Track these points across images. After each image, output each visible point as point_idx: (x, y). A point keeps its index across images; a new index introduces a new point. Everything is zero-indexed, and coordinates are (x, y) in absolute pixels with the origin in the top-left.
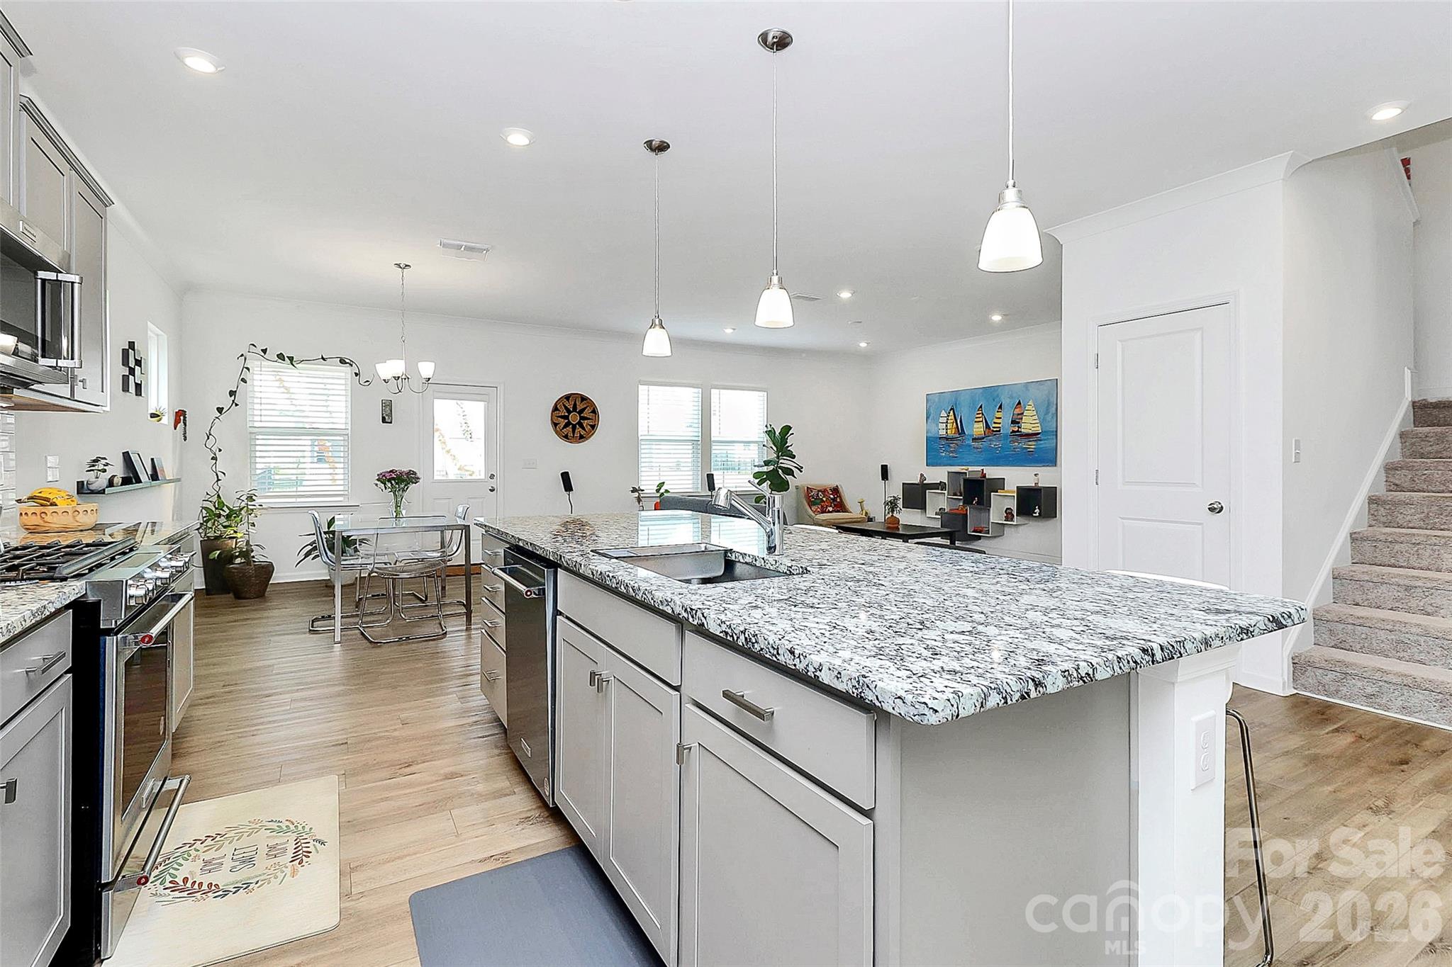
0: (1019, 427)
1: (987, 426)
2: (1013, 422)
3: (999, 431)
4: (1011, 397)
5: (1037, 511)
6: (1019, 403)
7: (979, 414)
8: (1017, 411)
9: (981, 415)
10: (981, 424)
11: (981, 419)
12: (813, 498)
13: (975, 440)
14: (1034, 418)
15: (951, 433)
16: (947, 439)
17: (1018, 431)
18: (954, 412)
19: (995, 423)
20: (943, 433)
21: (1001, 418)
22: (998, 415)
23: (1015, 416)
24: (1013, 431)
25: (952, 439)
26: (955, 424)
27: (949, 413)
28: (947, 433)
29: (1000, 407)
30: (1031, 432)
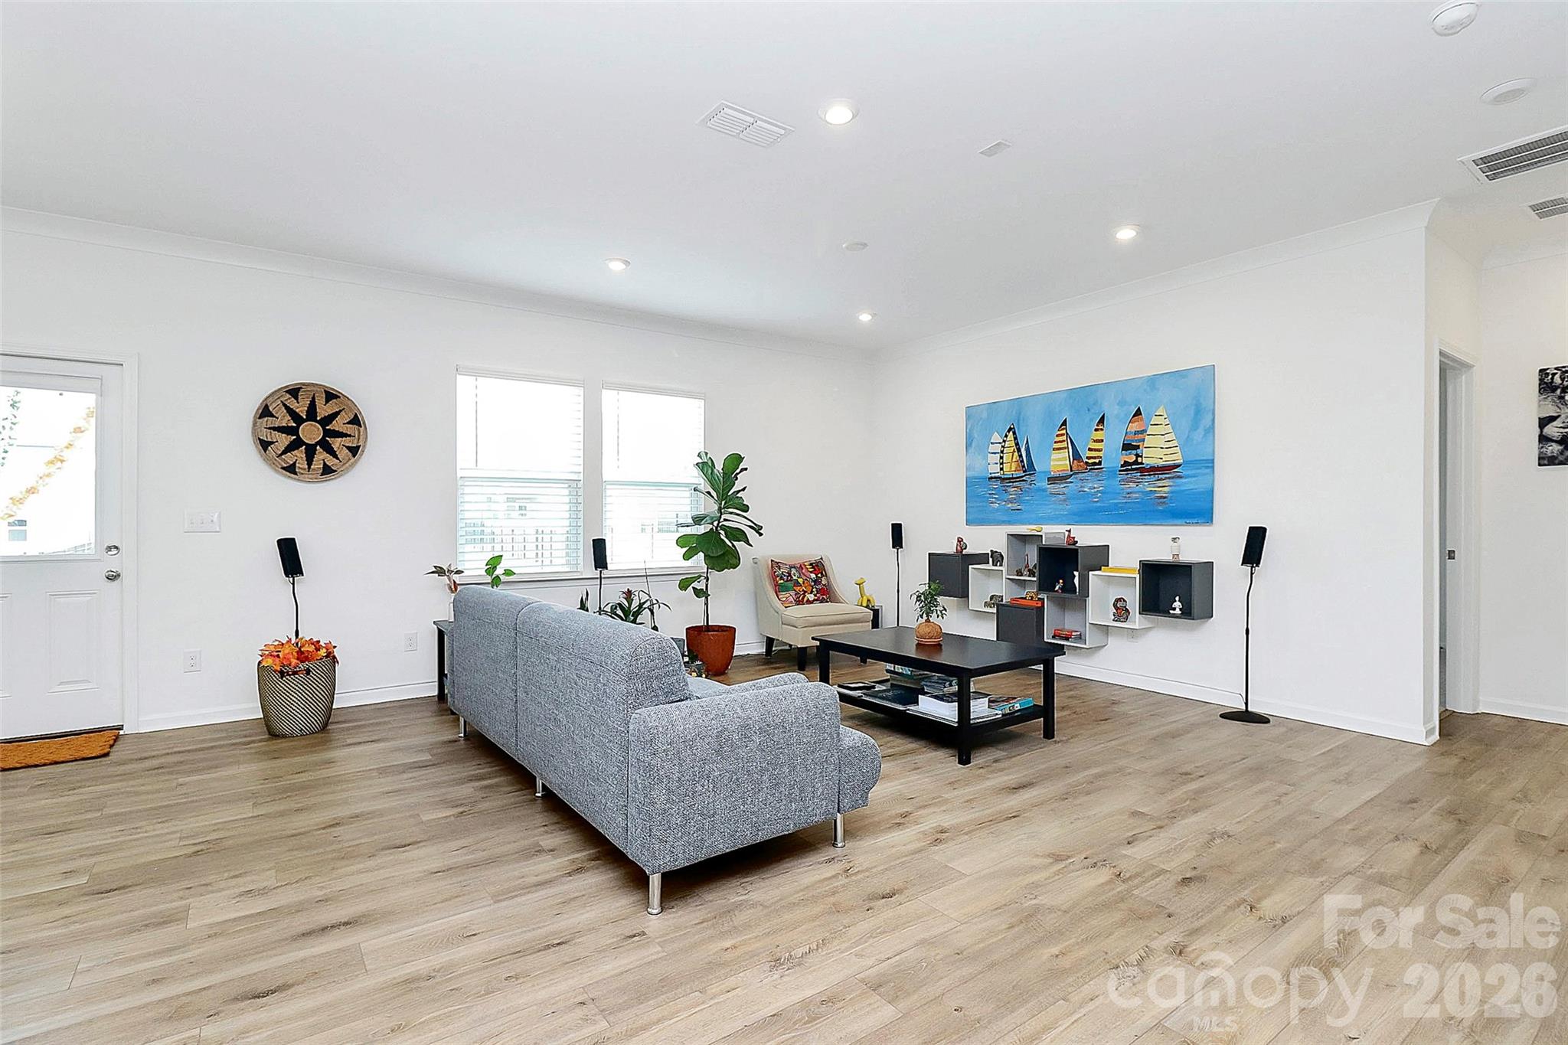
0: (1137, 456)
1: (1076, 456)
2: (1127, 447)
3: (1100, 463)
4: (1122, 403)
5: (1177, 604)
6: (1138, 413)
7: (1062, 435)
8: (1135, 427)
9: (1064, 438)
10: (1064, 454)
11: (1064, 445)
12: (781, 578)
13: (1052, 480)
14: (1168, 437)
15: (1011, 469)
16: (1003, 479)
17: (1136, 462)
18: (1014, 433)
19: (1090, 450)
20: (994, 469)
21: (1102, 441)
22: (1099, 435)
23: (1131, 437)
24: (1126, 463)
25: (1012, 479)
26: (1016, 454)
27: (1006, 436)
28: (1002, 469)
29: (1102, 421)
30: (1161, 463)
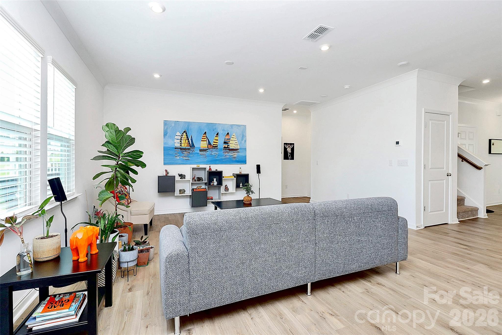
0: (228, 145)
1: (209, 144)
2: (225, 143)
3: (217, 146)
4: (223, 130)
5: (241, 185)
6: (228, 134)
7: (205, 136)
8: (227, 137)
9: (205, 137)
10: (205, 142)
11: (205, 140)
13: (201, 150)
14: (236, 141)
15: (185, 145)
16: (181, 149)
17: (228, 147)
18: (186, 133)
19: (214, 142)
20: (178, 145)
21: (218, 140)
22: (217, 138)
23: (226, 140)
24: (225, 147)
25: (185, 149)
26: (187, 141)
27: (183, 134)
28: (181, 145)
29: (218, 134)
30: (234, 148)
